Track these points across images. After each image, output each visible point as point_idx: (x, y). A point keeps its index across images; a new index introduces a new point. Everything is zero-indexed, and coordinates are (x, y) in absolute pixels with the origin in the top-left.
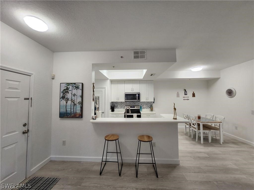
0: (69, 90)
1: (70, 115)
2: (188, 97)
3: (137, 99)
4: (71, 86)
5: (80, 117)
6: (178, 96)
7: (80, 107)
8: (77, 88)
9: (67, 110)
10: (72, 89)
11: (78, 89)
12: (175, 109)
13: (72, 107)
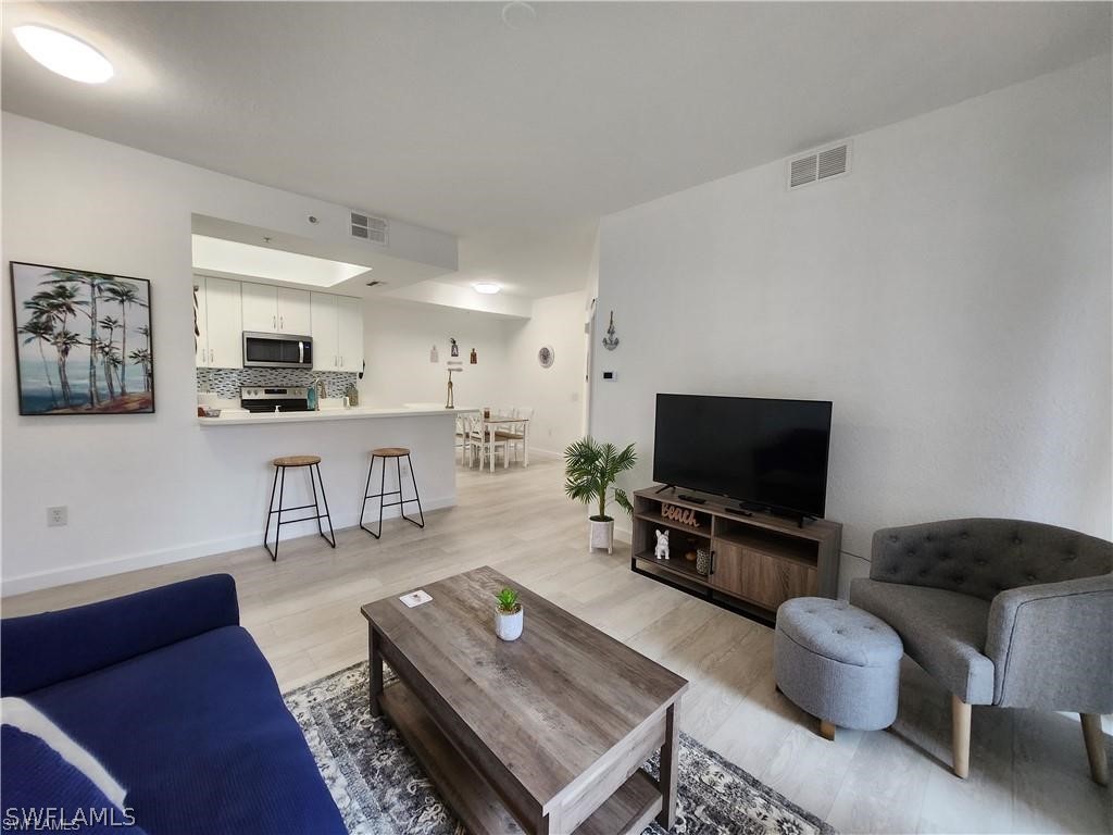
0: (75, 300)
1: (92, 403)
2: (460, 363)
3: (301, 361)
4: (89, 287)
5: (147, 410)
6: (434, 358)
7: (143, 373)
8: (124, 296)
9: (70, 382)
10: (94, 300)
11: (130, 299)
12: (451, 384)
13: (100, 372)
